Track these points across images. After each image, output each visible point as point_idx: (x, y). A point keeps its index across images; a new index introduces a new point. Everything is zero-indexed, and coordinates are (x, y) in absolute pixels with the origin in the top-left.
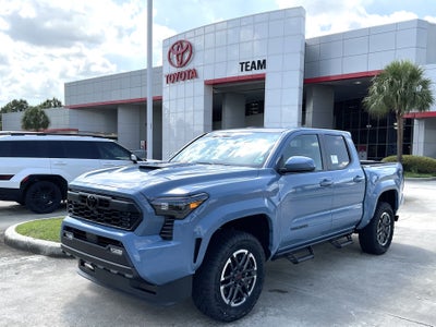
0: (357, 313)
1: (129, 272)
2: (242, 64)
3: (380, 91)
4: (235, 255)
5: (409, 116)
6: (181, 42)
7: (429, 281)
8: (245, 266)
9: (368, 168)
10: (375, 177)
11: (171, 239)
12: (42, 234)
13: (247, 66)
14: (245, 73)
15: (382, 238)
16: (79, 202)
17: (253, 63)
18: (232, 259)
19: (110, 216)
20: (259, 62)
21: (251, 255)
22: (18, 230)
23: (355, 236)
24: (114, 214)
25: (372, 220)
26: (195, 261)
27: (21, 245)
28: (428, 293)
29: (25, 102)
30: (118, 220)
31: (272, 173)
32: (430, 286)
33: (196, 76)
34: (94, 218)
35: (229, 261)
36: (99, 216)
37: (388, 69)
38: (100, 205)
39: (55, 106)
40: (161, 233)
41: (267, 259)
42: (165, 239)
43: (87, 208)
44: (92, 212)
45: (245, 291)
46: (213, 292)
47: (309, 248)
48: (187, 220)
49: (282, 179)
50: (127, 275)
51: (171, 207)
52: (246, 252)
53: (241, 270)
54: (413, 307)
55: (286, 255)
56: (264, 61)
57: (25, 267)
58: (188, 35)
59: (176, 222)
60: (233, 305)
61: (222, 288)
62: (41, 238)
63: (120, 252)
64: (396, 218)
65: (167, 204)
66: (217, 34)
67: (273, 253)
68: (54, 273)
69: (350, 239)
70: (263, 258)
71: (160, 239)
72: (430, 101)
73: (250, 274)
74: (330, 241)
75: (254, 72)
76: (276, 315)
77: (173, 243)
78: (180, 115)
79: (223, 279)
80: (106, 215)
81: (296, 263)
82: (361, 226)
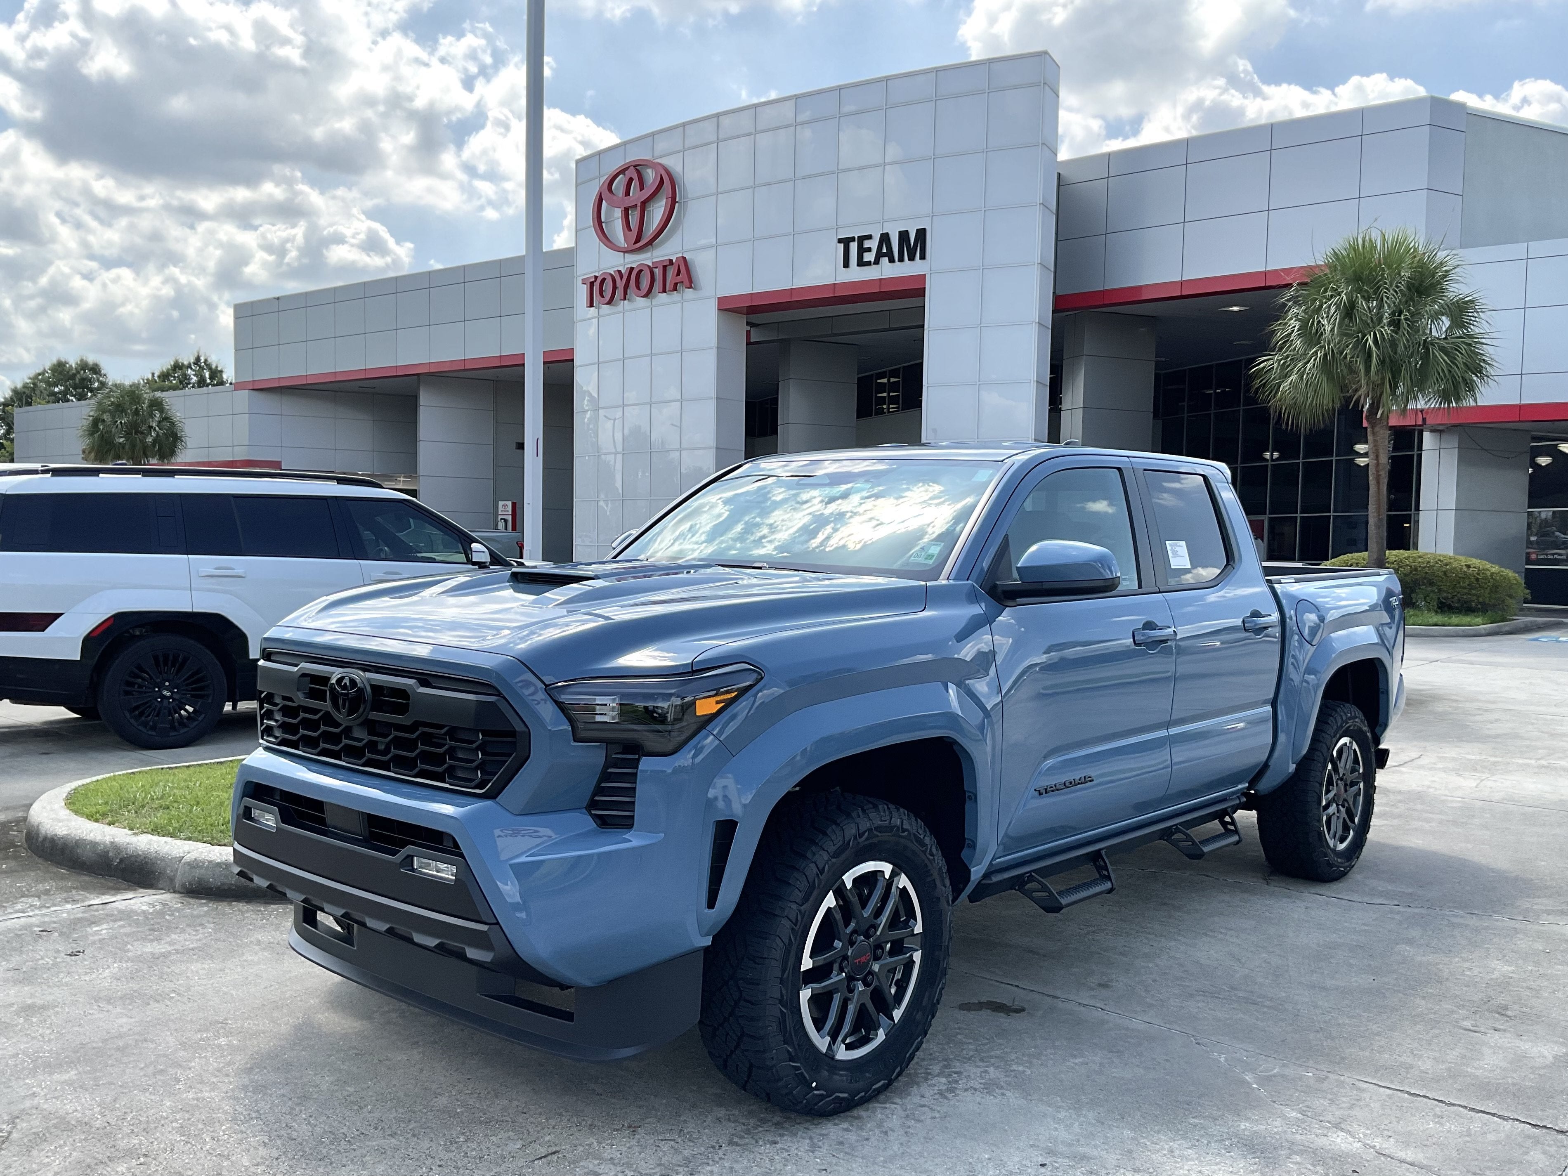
0: (1266, 1080)
1: (480, 940)
2: (846, 242)
3: (1311, 335)
4: (848, 879)
5: (1408, 421)
6: (638, 167)
7: (1501, 968)
8: (884, 919)
9: (1289, 586)
10: (1311, 618)
11: (627, 823)
12: (160, 818)
13: (862, 250)
14: (856, 274)
15: (1337, 826)
16: (300, 699)
17: (885, 238)
18: (840, 893)
19: (410, 745)
20: (904, 236)
21: (903, 881)
22: (74, 802)
23: (1247, 817)
24: (427, 739)
25: (1306, 764)
26: (711, 904)
27: (86, 855)
28: (1502, 1011)
29: (95, 369)
30: (438, 760)
31: (972, 598)
32: (1505, 984)
33: (690, 283)
34: (353, 753)
35: (830, 901)
36: (372, 746)
37: (1338, 262)
38: (377, 705)
39: (202, 383)
40: (592, 805)
41: (957, 892)
42: (604, 823)
43: (328, 719)
44: (348, 731)
45: (884, 1005)
46: (774, 1010)
47: (1096, 857)
48: (684, 758)
49: (1005, 617)
50: (472, 953)
51: (626, 711)
52: (887, 868)
53: (868, 931)
54: (1453, 1055)
55: (1018, 883)
56: (921, 234)
57: (103, 930)
58: (661, 146)
59: (646, 764)
60: (842, 1054)
61: (805, 994)
62: (156, 830)
63: (445, 872)
64: (1382, 758)
65: (612, 702)
66: (764, 140)
67: (977, 872)
68: (203, 952)
69: (1230, 829)
70: (945, 889)
71: (590, 824)
72: (1478, 370)
73: (898, 948)
74: (1166, 834)
75: (887, 270)
76: (989, 1087)
77: (634, 840)
78: (635, 416)
79: (807, 963)
80: (399, 743)
81: (1054, 908)
82: (1267, 784)
